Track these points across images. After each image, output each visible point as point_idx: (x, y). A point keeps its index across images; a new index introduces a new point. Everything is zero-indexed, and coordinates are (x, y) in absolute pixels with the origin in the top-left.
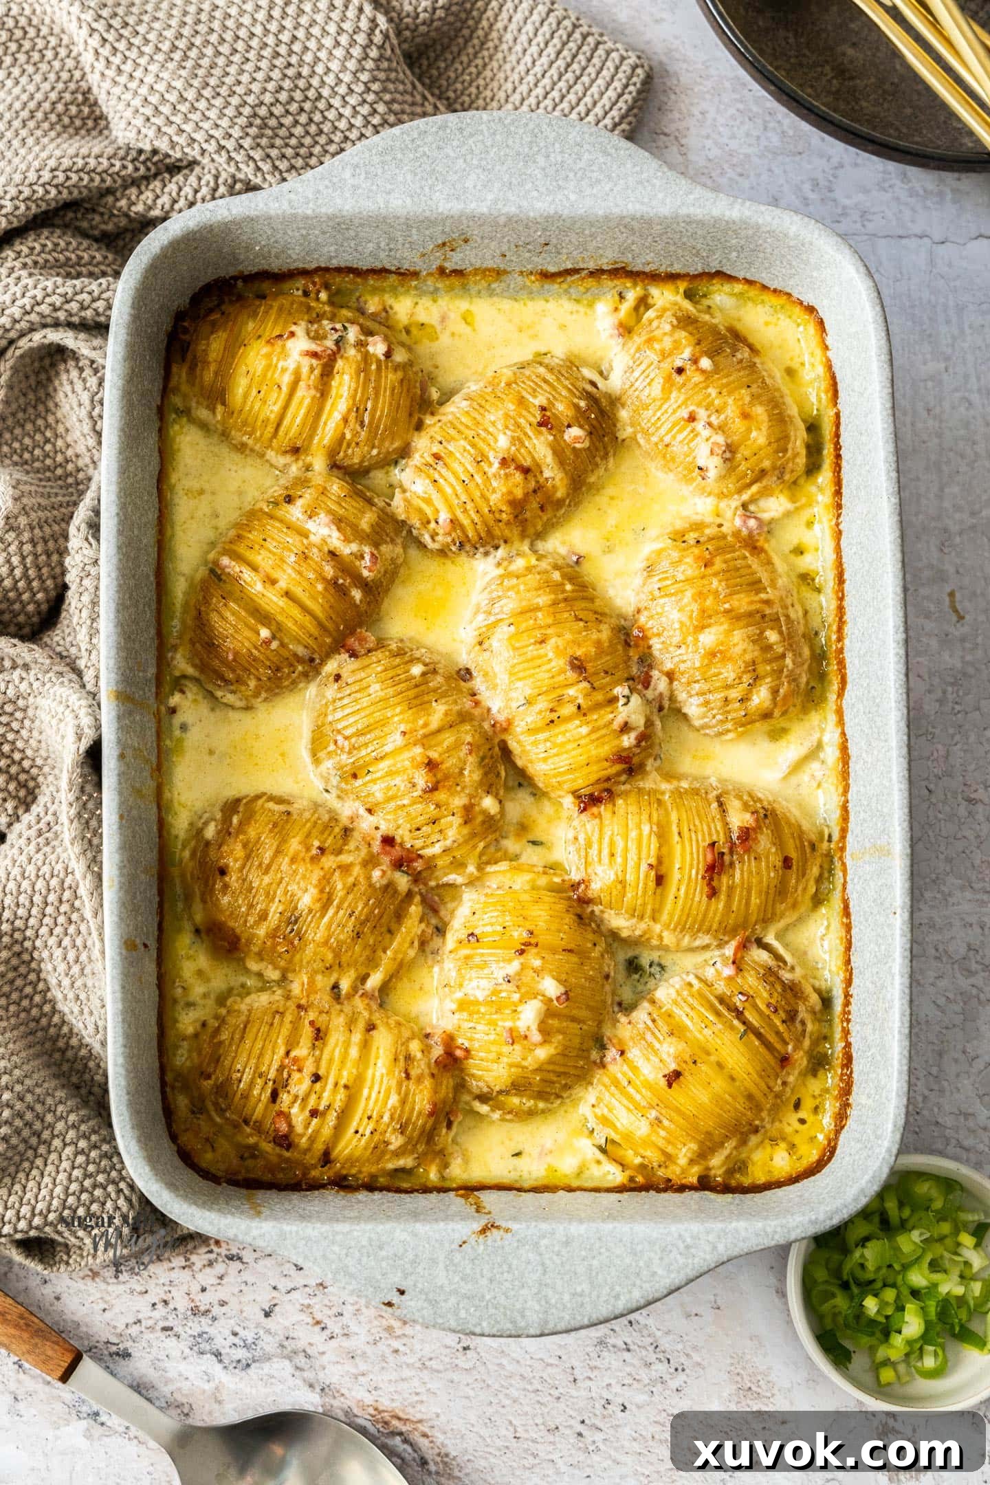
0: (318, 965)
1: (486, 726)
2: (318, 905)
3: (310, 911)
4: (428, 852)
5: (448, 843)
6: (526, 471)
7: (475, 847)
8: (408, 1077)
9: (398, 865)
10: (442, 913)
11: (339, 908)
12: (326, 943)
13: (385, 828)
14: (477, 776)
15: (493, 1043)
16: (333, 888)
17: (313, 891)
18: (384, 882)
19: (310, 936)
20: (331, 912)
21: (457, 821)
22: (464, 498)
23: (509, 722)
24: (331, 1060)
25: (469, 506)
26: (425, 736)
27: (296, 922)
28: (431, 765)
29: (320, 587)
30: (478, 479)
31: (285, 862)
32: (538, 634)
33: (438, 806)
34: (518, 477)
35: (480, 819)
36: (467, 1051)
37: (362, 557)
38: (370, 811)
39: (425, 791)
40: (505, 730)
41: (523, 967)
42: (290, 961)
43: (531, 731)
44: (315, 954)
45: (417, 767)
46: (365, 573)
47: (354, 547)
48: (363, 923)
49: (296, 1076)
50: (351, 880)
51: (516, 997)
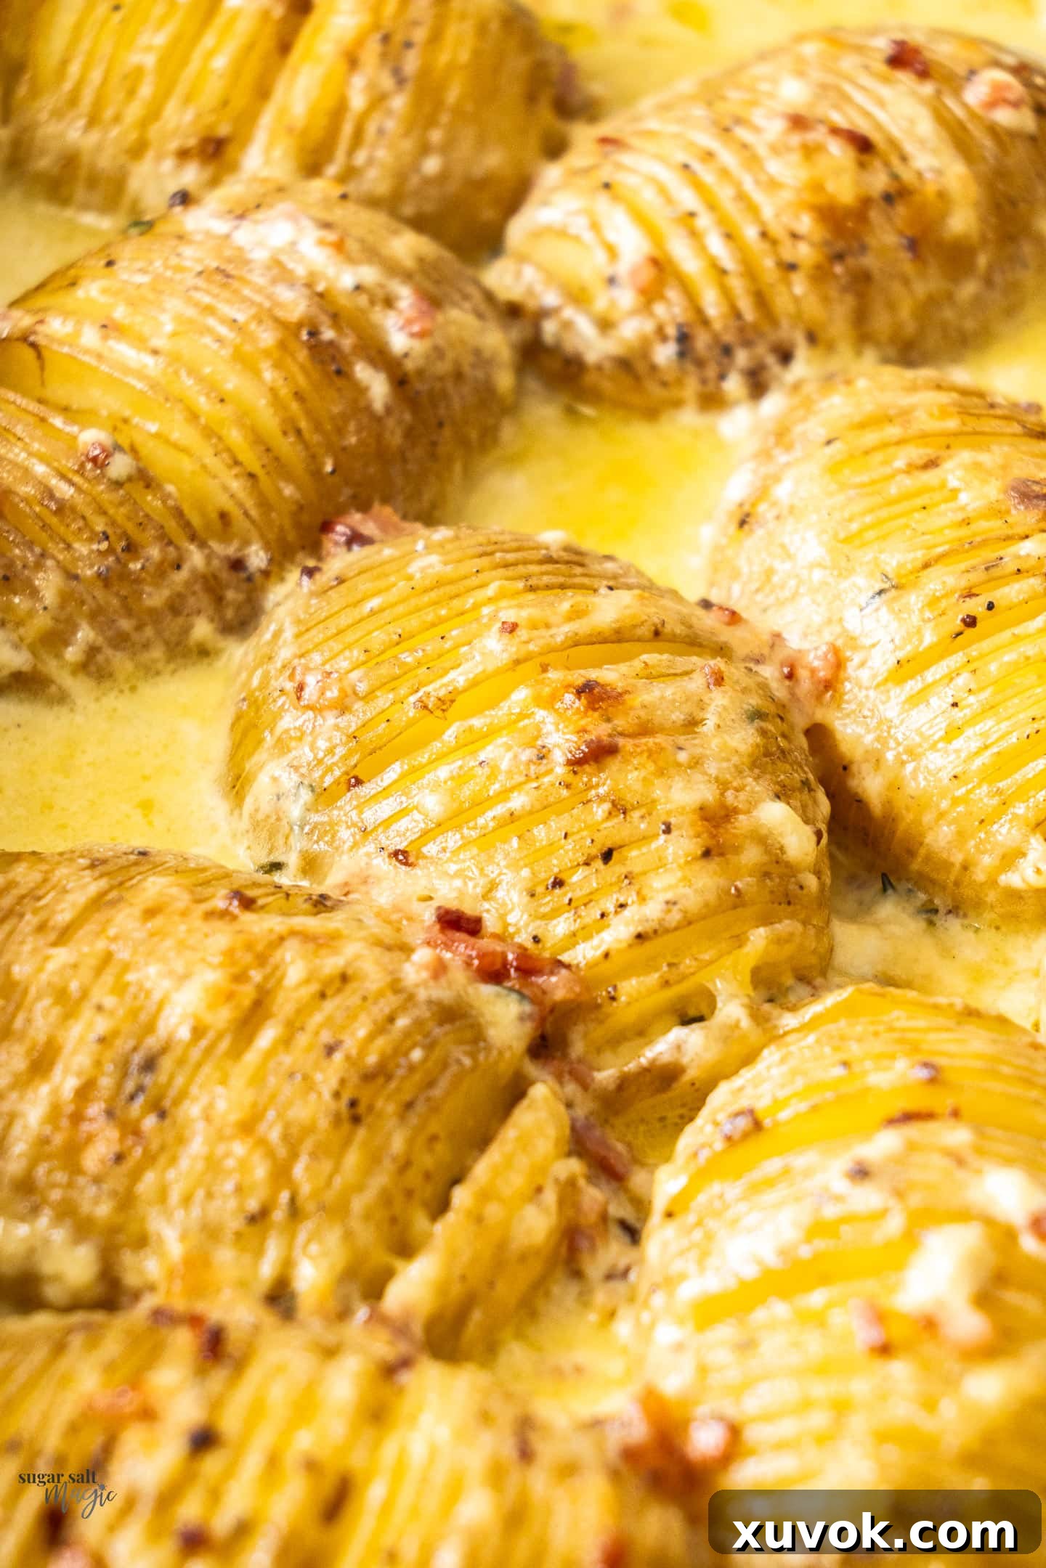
0: (228, 1212)
1: (769, 672)
2: (223, 1017)
3: (198, 1032)
4: (583, 954)
5: (652, 911)
6: (863, 145)
8: (526, 1454)
9: (494, 973)
10: (638, 1179)
11: (293, 1028)
12: (247, 1127)
13: (449, 894)
14: (744, 739)
15: (822, 1369)
16: (276, 975)
17: (211, 977)
18: (442, 993)
19: (192, 1110)
20: (267, 1036)
21: (682, 846)
22: (688, 199)
23: (839, 664)
24: (257, 1410)
25: (704, 221)
26: (576, 642)
27: (150, 1065)
28: (590, 692)
29: (267, 337)
30: (728, 157)
32: (916, 453)
33: (620, 808)
34: (838, 151)
35: (751, 855)
36: (736, 1429)
37: (389, 302)
38: (402, 857)
39: (576, 763)
40: (829, 686)
41: (911, 1147)
43: (904, 668)
44: (213, 1165)
45: (549, 702)
46: (399, 342)
47: (369, 274)
48: (377, 1075)
50: (332, 964)
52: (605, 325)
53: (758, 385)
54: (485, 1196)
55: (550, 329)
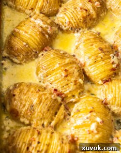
0: (39, 118)
1: (79, 65)
2: (38, 102)
3: (36, 104)
4: (65, 93)
5: (71, 89)
6: (86, 10)
7: (77, 91)
8: (63, 143)
9: (58, 95)
10: (70, 110)
11: (43, 103)
12: (40, 112)
13: (55, 87)
14: (77, 74)
15: (85, 134)
16: (42, 98)
17: (37, 99)
18: (55, 98)
19: (36, 110)
20: (42, 104)
21: (73, 84)
22: (72, 16)
23: (85, 64)
24: (42, 139)
25: (73, 18)
26: (64, 65)
27: (33, 107)
28: (66, 71)
29: (38, 33)
30: (75, 12)
31: (30, 93)
32: (91, 44)
33: (68, 80)
34: (84, 11)
35: (78, 84)
36: (78, 138)
37: (48, 28)
38: (51, 84)
39: (65, 77)
40: (84, 66)
41: (91, 115)
42: (31, 117)
43: (90, 65)
44: (38, 115)
45: (62, 71)
46: (49, 32)
47: (46, 26)
48: (50, 107)
49: (33, 142)
50: (46, 97)
51: (90, 122)
52: (65, 27)
53: (78, 31)
54: (58, 116)
55: (61, 26)
